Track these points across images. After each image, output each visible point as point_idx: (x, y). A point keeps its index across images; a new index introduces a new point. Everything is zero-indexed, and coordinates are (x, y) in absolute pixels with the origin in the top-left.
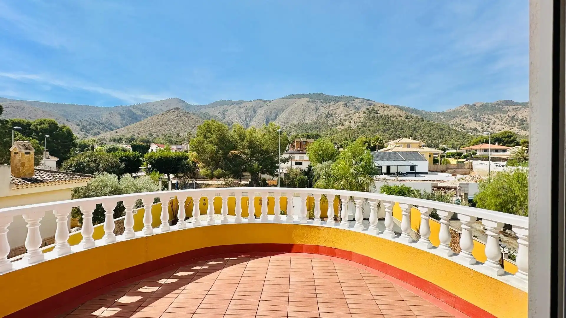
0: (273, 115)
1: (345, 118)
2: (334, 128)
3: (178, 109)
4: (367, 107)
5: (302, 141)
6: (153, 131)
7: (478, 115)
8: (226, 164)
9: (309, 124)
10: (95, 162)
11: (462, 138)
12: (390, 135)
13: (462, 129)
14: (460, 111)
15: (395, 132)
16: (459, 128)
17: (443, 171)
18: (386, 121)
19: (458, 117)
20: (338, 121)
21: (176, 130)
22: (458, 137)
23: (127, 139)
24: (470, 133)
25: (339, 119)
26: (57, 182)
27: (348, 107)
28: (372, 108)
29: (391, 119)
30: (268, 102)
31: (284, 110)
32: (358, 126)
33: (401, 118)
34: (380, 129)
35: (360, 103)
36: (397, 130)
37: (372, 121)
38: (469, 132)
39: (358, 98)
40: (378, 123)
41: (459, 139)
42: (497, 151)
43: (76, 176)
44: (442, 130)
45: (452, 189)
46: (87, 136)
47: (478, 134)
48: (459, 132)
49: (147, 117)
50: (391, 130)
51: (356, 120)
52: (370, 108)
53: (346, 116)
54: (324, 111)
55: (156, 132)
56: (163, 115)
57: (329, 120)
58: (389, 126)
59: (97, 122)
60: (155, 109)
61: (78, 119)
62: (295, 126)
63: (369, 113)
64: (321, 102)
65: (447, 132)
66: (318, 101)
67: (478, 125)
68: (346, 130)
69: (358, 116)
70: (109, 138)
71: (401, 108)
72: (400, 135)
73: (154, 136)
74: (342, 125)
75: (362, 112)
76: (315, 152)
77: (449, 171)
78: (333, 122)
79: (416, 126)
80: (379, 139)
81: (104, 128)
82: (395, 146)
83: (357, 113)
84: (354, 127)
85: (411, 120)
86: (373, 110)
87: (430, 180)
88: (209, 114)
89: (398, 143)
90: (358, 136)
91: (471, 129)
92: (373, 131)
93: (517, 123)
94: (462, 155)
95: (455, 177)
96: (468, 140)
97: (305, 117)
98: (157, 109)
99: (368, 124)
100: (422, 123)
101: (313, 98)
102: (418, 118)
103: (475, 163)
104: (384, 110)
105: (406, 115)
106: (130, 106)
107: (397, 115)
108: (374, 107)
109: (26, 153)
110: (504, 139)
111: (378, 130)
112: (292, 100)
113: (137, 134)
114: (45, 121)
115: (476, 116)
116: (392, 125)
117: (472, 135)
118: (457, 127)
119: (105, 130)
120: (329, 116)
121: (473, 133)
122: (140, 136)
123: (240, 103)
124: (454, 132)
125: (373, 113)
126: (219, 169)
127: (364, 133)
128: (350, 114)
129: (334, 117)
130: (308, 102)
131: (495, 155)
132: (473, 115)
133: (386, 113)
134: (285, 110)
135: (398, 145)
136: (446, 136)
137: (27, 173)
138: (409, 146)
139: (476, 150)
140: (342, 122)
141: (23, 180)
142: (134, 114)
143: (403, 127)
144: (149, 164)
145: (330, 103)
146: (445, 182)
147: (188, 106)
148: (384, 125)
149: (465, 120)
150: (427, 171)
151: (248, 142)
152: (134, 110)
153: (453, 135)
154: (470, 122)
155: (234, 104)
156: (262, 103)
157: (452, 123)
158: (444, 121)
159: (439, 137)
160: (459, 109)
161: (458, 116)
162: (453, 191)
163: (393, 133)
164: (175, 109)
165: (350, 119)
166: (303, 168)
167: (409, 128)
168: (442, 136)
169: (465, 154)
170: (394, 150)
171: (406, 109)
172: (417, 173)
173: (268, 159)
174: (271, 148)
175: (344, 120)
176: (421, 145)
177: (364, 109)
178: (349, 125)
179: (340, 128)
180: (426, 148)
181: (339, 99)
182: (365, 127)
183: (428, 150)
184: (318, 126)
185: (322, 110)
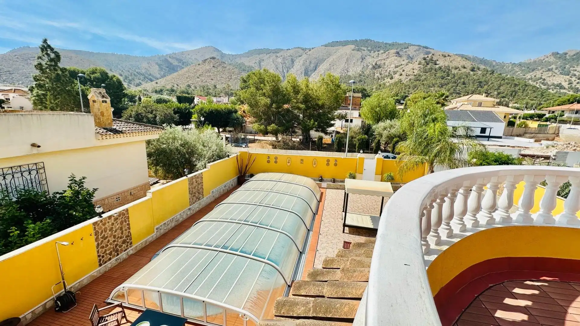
0: (312, 65)
1: (396, 70)
2: (381, 81)
3: (213, 58)
4: (423, 56)
5: (348, 96)
6: (190, 82)
7: (568, 67)
8: (279, 119)
9: (352, 76)
10: (152, 113)
11: (539, 96)
12: (449, 90)
13: (541, 85)
14: (544, 61)
15: (454, 87)
16: (537, 83)
17: (518, 136)
18: (445, 73)
19: (538, 70)
20: (387, 74)
21: (213, 82)
22: (535, 94)
23: (167, 91)
24: (551, 91)
25: (388, 70)
26: (134, 133)
27: (401, 57)
29: (451, 71)
30: (308, 51)
31: (325, 59)
32: (410, 80)
33: (465, 70)
34: (437, 84)
35: (415, 51)
36: (458, 85)
37: (429, 73)
38: (549, 89)
39: (413, 45)
40: (435, 75)
41: (536, 97)
43: (148, 128)
44: (516, 85)
46: (130, 86)
47: (562, 91)
48: (538, 88)
49: (183, 68)
50: (450, 85)
51: (408, 73)
52: (428, 57)
53: (396, 67)
54: (371, 61)
55: (194, 84)
56: (199, 65)
57: (375, 71)
58: (449, 79)
59: (137, 73)
60: (190, 58)
61: (120, 70)
63: (426, 64)
64: (369, 50)
65: (521, 88)
66: (365, 49)
67: (565, 80)
68: (396, 84)
69: (411, 68)
70: (151, 89)
71: (467, 58)
73: (193, 87)
74: (392, 78)
75: (417, 63)
76: (372, 109)
77: (528, 135)
78: (381, 74)
79: (483, 80)
80: (443, 95)
81: (145, 78)
82: (462, 103)
83: (411, 63)
84: (405, 80)
85: (477, 72)
86: (431, 59)
87: (508, 146)
88: (244, 64)
89: (468, 100)
90: (409, 91)
91: (553, 84)
92: (428, 86)
94: (544, 117)
95: (539, 143)
96: (547, 99)
97: (348, 68)
98: (192, 59)
99: (423, 78)
100: (491, 77)
101: (359, 45)
102: (487, 70)
103: (564, 127)
104: (445, 60)
105: (472, 66)
106: (167, 55)
107: (460, 66)
108: (433, 56)
109: (103, 102)
111: (433, 85)
112: (335, 48)
113: (176, 86)
114: (96, 69)
115: (565, 68)
116: (452, 78)
117: (553, 92)
118: (535, 82)
119: (146, 81)
120: (376, 67)
121: (555, 91)
122: (179, 87)
123: (276, 51)
124: (531, 88)
125: (430, 64)
126: (273, 125)
127: (416, 88)
128: (401, 65)
129: (381, 68)
130: (353, 50)
132: (561, 66)
133: (446, 64)
134: (327, 60)
135: (466, 103)
136: (519, 93)
137: (107, 123)
138: (480, 105)
139: (563, 111)
140: (391, 74)
141: (106, 131)
142: (171, 64)
143: (465, 82)
144: (202, 117)
145: (378, 51)
146: (528, 149)
147: (223, 55)
148: (442, 79)
149: (548, 73)
150: (501, 135)
151: (303, 96)
152: (170, 60)
153: (530, 92)
154: (554, 76)
155: (271, 53)
156: (301, 51)
157: (529, 77)
158: (519, 74)
159: (509, 94)
160: (542, 59)
161: (540, 68)
162: (543, 160)
163: (452, 89)
164: (211, 59)
165: (401, 71)
166: (357, 125)
167: (473, 83)
168: (514, 93)
169: (547, 116)
170: (461, 108)
171: (474, 59)
172: (489, 137)
173: (325, 115)
174: (327, 103)
175: (394, 72)
176: (495, 104)
177: (419, 60)
178: (400, 78)
179: (389, 82)
180: (501, 107)
181: (390, 47)
182: (418, 81)
183: (502, 110)
184: (363, 79)
185: (368, 60)
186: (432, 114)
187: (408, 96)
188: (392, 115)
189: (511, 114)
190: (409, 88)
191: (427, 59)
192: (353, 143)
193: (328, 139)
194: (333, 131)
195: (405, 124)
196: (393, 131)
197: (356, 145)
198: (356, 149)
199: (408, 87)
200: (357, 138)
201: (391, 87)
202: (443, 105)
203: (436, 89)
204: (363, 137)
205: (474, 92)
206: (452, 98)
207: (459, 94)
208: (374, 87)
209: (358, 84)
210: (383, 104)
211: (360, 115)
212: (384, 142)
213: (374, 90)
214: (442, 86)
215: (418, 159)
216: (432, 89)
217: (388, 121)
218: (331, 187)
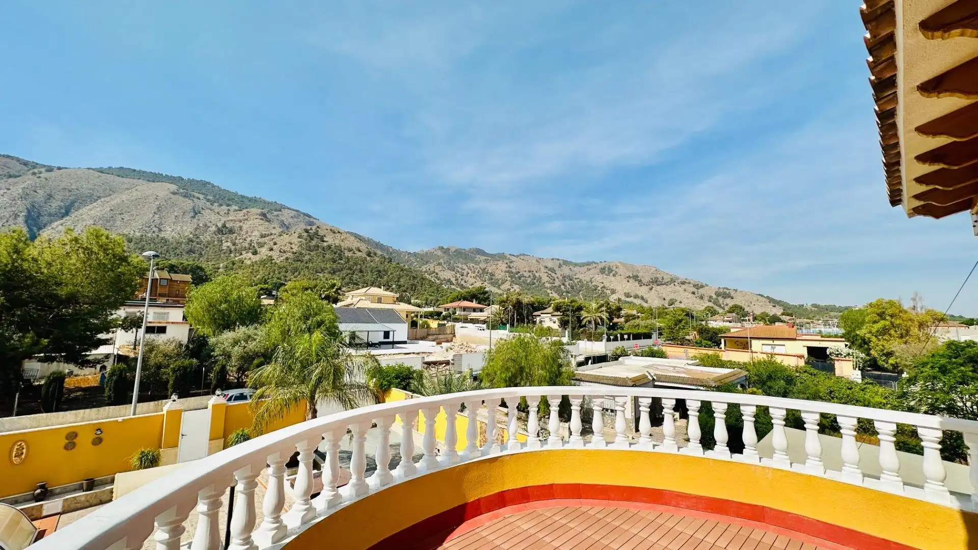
0: (55, 204)
1: (263, 240)
2: (235, 256)
4: (305, 227)
5: (158, 277)
7: (452, 263)
9: (171, 240)
11: (436, 292)
12: (343, 279)
13: (435, 279)
14: (434, 254)
15: (350, 275)
16: (432, 277)
17: (423, 339)
18: (337, 255)
19: (431, 263)
20: (246, 245)
22: (432, 289)
24: (443, 286)
25: (249, 239)
27: (269, 221)
28: (314, 231)
29: (344, 254)
30: (43, 170)
31: (99, 197)
32: (287, 259)
33: (360, 253)
34: (327, 268)
35: (292, 217)
36: (354, 272)
37: (315, 252)
38: (442, 284)
39: (288, 209)
40: (324, 257)
41: (433, 292)
42: (474, 310)
44: (414, 278)
45: (443, 364)
47: (453, 287)
48: (433, 283)
50: (344, 272)
51: (283, 247)
52: (311, 229)
53: (262, 236)
54: (214, 217)
57: (223, 238)
58: (342, 264)
62: (130, 241)
63: (309, 239)
64: (208, 200)
65: (419, 282)
66: (201, 196)
67: (452, 275)
68: (263, 263)
69: (287, 241)
71: (360, 238)
72: (358, 280)
74: (255, 253)
75: (296, 235)
76: (210, 305)
77: (430, 337)
78: (234, 244)
79: (381, 269)
80: (335, 286)
82: (359, 298)
83: (287, 234)
84: (278, 259)
85: (374, 258)
86: (316, 233)
87: (413, 353)
89: (366, 294)
90: (286, 277)
91: (445, 279)
92: (314, 270)
93: (487, 277)
94: (442, 315)
95: (440, 346)
96: (442, 295)
97: (161, 224)
99: (307, 257)
100: (389, 266)
101: (188, 187)
102: (385, 257)
103: (458, 325)
104: (335, 237)
105: (367, 249)
107: (354, 249)
108: (318, 229)
110: (479, 295)
111: (322, 270)
112: (125, 180)
115: (450, 263)
116: (346, 263)
117: (446, 287)
118: (430, 276)
120: (223, 230)
124: (427, 282)
125: (316, 240)
127: (298, 273)
128: (271, 234)
129: (236, 234)
130: (174, 193)
131: (474, 315)
132: (447, 261)
133: (337, 242)
134: (102, 200)
135: (364, 298)
136: (419, 288)
138: (380, 301)
139: (455, 309)
140: (254, 247)
143: (362, 269)
145: (228, 205)
146: (431, 354)
148: (334, 262)
149: (438, 267)
150: (405, 339)
153: (427, 286)
154: (444, 271)
156: (19, 167)
157: (424, 270)
158: (415, 266)
159: (410, 287)
160: (432, 251)
161: (432, 261)
163: (348, 277)
165: (272, 243)
166: (172, 340)
167: (371, 271)
168: (414, 287)
169: (444, 313)
170: (359, 305)
171: (368, 241)
172: (393, 343)
173: (77, 320)
174: (88, 291)
175: (260, 243)
176: (395, 299)
177: (299, 230)
178: (270, 255)
179: (250, 259)
180: (402, 304)
181: (250, 203)
182: (299, 263)
183: (403, 307)
184: (196, 249)
185: (208, 217)
186: (316, 314)
187: (284, 285)
188: (253, 316)
189: (414, 312)
190: (286, 272)
191: (310, 231)
192: (161, 378)
193: (90, 377)
194: (107, 356)
195: (276, 333)
196: (252, 346)
197: (168, 382)
198: (168, 390)
199: (285, 269)
200: (172, 366)
201: (254, 268)
202: (336, 301)
203: (327, 275)
204: (187, 362)
205: (373, 283)
206: (349, 289)
207: (357, 284)
208: (221, 265)
209: (185, 256)
210: (235, 295)
211: (184, 318)
212: (235, 369)
213: (221, 270)
214: (333, 272)
215: (288, 395)
216: (321, 275)
217: (243, 329)
218: (79, 505)
